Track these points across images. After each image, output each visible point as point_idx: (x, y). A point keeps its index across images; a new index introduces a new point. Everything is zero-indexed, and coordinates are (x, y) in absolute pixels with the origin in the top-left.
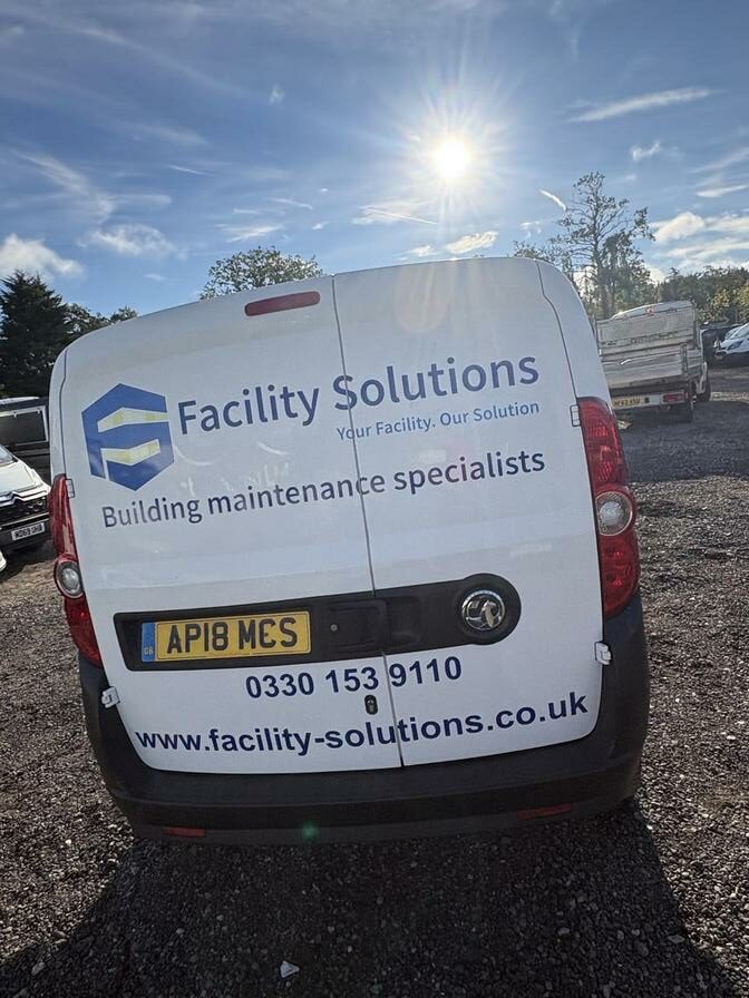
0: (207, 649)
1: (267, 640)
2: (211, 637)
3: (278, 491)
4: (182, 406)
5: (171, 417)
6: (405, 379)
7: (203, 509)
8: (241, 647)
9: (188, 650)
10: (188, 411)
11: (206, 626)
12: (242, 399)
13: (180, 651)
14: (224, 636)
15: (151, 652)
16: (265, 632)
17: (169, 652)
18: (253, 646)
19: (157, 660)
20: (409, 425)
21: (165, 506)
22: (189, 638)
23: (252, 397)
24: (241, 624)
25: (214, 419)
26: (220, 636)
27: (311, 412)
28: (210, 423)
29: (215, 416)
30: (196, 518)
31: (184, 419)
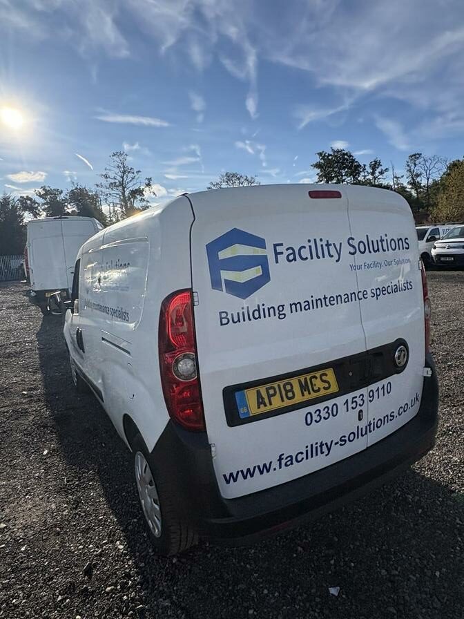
0: (283, 401)
1: (316, 388)
2: (284, 393)
3: (325, 298)
4: (275, 246)
5: (269, 252)
6: (372, 241)
7: (287, 310)
8: (303, 395)
9: (271, 404)
10: (279, 249)
11: (279, 386)
12: (307, 245)
13: (265, 405)
14: (292, 390)
15: (246, 411)
16: (313, 383)
17: (259, 408)
18: (309, 393)
19: (251, 415)
20: (377, 264)
21: (264, 309)
22: (270, 396)
23: (312, 244)
24: (300, 381)
25: (293, 256)
26: (289, 391)
27: (339, 255)
28: (291, 257)
29: (294, 253)
30: (282, 316)
31: (277, 254)
